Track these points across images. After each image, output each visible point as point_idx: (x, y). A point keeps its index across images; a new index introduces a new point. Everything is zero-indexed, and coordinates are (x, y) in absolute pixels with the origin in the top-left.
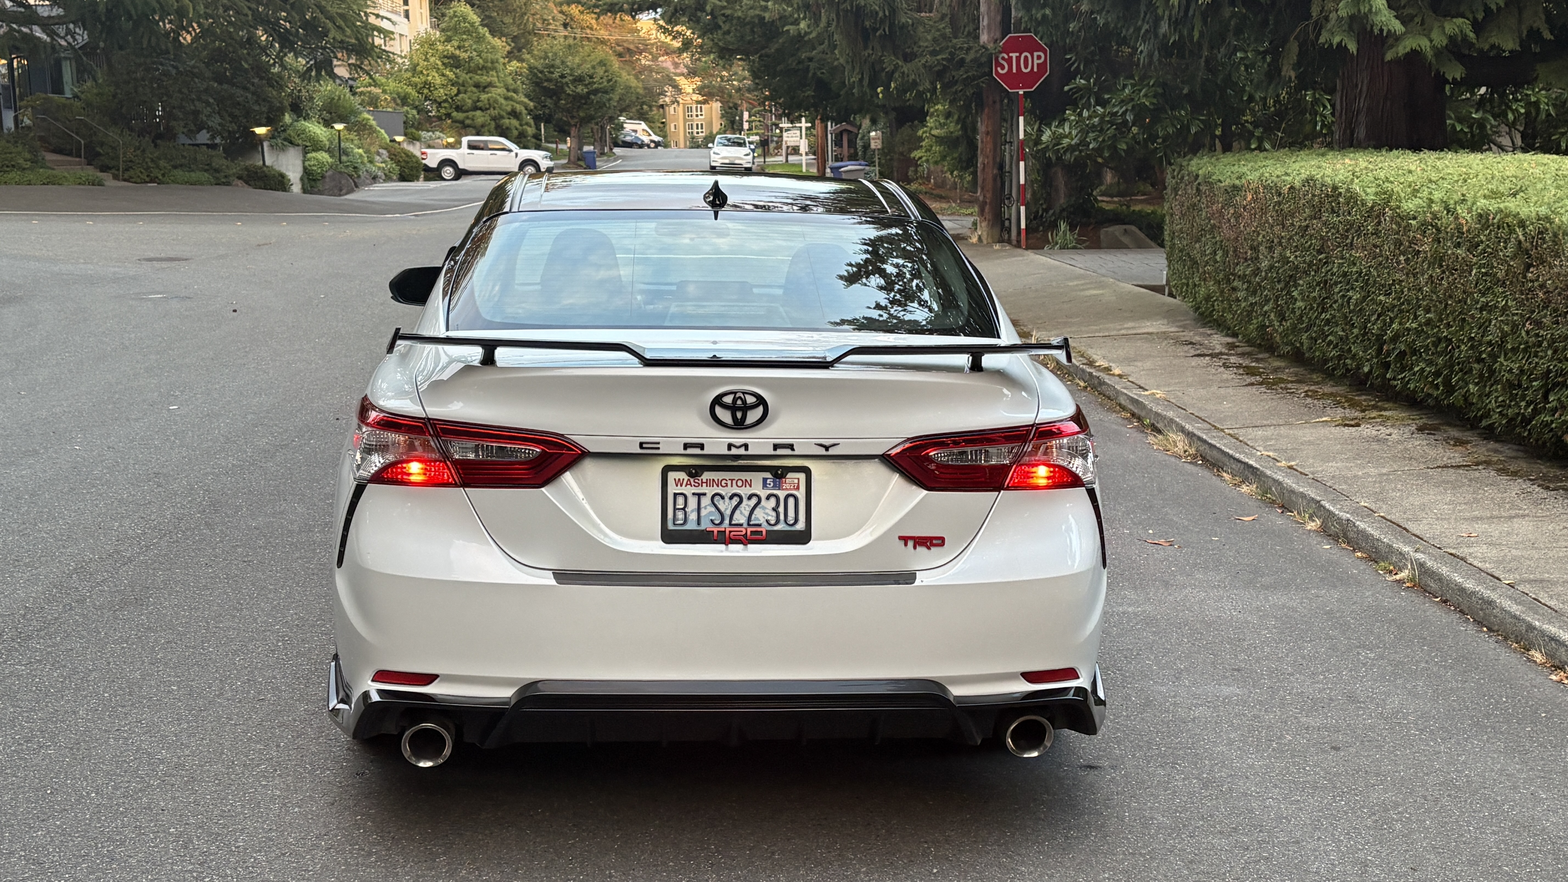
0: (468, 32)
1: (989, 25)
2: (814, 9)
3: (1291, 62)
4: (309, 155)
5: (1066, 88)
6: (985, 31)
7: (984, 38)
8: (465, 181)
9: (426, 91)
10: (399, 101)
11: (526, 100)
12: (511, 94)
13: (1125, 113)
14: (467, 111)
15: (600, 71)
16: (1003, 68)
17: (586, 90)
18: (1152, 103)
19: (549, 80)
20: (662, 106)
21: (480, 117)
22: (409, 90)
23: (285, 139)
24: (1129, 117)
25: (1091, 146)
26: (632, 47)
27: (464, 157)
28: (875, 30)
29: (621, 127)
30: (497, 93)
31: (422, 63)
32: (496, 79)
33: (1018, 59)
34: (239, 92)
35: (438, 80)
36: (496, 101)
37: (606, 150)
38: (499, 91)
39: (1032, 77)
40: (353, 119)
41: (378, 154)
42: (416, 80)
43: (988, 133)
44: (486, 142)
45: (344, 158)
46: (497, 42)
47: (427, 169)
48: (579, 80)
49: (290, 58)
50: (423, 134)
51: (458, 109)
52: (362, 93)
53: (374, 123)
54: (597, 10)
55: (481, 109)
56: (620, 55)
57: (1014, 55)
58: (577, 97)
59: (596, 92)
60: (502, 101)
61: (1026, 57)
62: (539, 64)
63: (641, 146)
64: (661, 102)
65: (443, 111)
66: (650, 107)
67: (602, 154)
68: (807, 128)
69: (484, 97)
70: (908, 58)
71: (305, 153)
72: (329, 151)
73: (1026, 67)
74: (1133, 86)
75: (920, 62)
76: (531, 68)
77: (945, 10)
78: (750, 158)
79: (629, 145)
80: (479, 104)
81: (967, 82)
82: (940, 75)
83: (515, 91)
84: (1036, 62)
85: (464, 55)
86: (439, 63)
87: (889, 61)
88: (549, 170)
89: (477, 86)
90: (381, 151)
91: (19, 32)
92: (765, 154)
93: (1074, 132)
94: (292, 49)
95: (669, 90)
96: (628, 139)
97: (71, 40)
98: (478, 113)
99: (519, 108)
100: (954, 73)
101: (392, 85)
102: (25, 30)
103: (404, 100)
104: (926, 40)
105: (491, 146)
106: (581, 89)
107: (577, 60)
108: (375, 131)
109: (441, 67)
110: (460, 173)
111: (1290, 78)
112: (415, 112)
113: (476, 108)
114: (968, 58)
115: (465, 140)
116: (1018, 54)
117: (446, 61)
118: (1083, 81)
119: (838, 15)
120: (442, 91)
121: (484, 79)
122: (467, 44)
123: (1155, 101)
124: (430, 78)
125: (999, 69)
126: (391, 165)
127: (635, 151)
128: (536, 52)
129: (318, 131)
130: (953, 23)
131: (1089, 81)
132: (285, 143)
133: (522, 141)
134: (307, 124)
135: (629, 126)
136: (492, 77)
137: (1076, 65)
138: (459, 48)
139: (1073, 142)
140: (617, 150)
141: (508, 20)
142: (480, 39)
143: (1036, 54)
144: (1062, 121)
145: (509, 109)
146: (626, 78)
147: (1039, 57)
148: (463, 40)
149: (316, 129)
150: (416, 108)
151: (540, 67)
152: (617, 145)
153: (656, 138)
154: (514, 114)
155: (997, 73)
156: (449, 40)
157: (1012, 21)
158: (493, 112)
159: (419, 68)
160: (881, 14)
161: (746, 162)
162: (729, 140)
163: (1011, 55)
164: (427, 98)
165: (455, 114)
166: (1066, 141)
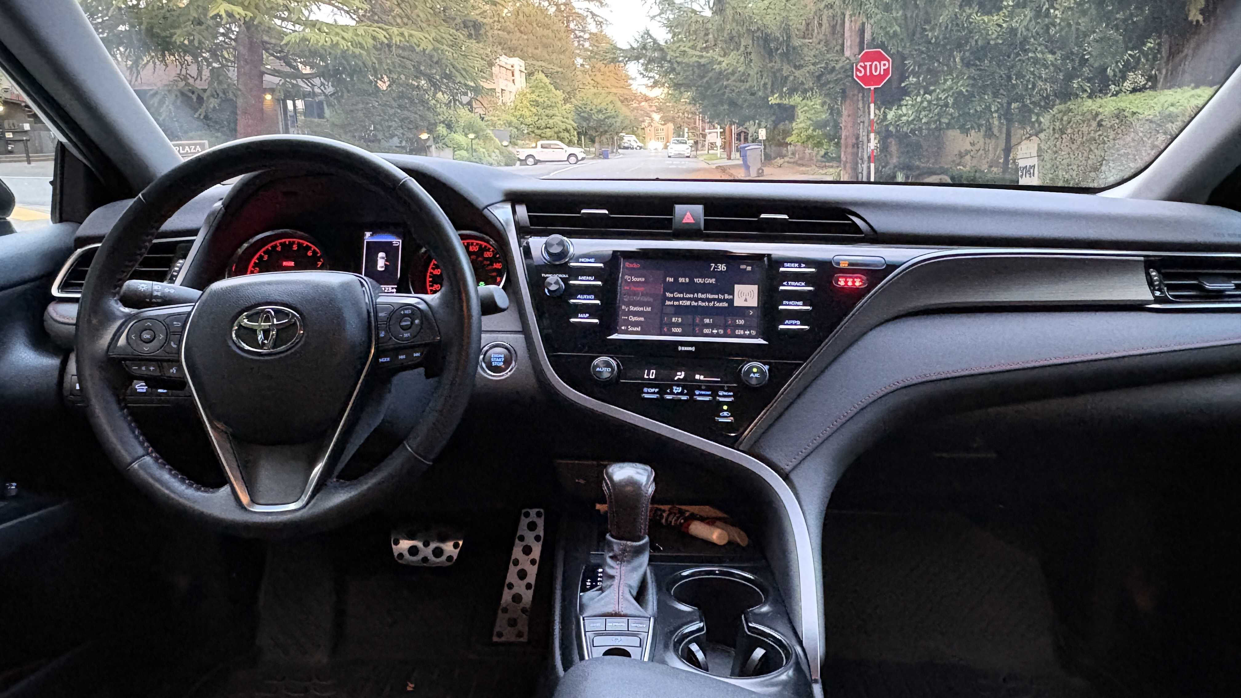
0: (543, 88)
1: (851, 45)
2: (736, 39)
3: (1199, 7)
4: (456, 153)
5: (903, 85)
6: (849, 49)
7: (847, 53)
8: (539, 166)
9: (521, 119)
10: (507, 125)
11: (573, 123)
12: (565, 120)
13: (946, 98)
14: (542, 129)
15: (611, 106)
16: (861, 72)
17: (603, 117)
18: (967, 91)
19: (584, 112)
20: (643, 129)
21: (549, 133)
22: (513, 118)
23: (444, 144)
24: (950, 101)
25: (923, 121)
26: (628, 97)
27: (539, 153)
28: (777, 49)
29: (622, 138)
30: (557, 119)
31: (520, 105)
32: (557, 112)
33: (871, 66)
34: (413, 115)
35: (528, 114)
36: (557, 124)
37: (615, 151)
38: (559, 118)
39: (881, 78)
40: (481, 133)
41: (494, 152)
42: (516, 113)
43: (849, 116)
44: (550, 145)
45: (474, 154)
46: (559, 93)
47: (519, 160)
48: (600, 111)
49: (439, 95)
50: (520, 142)
51: (538, 128)
52: (488, 121)
53: (492, 135)
54: (605, 62)
55: (549, 128)
56: (622, 102)
57: (868, 64)
58: (599, 121)
59: (609, 117)
60: (560, 123)
61: (876, 65)
62: (579, 104)
63: (633, 148)
64: (643, 126)
65: (530, 129)
66: (638, 128)
67: (613, 152)
68: (721, 132)
69: (551, 121)
70: (798, 67)
71: (454, 151)
72: (467, 150)
73: (876, 71)
74: (952, 80)
75: (805, 70)
76: (575, 106)
77: (821, 36)
78: (689, 151)
79: (627, 148)
80: (548, 126)
81: (837, 81)
82: (819, 78)
83: (567, 118)
84: (883, 68)
85: (541, 100)
86: (528, 104)
87: (787, 69)
88: (583, 159)
89: (547, 116)
90: (496, 150)
91: (290, 83)
92: (697, 150)
93: (910, 112)
94: (440, 90)
95: (648, 120)
96: (626, 145)
97: (323, 89)
98: (548, 130)
99: (569, 127)
100: (828, 76)
101: (504, 116)
102: (295, 82)
103: (510, 124)
104: (809, 55)
105: (552, 146)
106: (601, 116)
107: (599, 101)
108: (493, 139)
109: (529, 106)
110: (537, 162)
111: (1198, 21)
112: (515, 130)
113: (546, 128)
114: (838, 67)
115: (540, 143)
116: (870, 63)
117: (532, 103)
118: (915, 80)
119: (753, 40)
120: (530, 119)
121: (550, 112)
122: (542, 94)
123: (969, 89)
124: (523, 112)
125: (858, 73)
126: (500, 158)
127: (629, 150)
128: (578, 97)
129: (461, 139)
130: (827, 44)
131: (919, 79)
132: (444, 146)
133: (570, 143)
134: (455, 135)
135: (626, 139)
136: (555, 111)
137: (912, 67)
138: (539, 96)
139: (910, 119)
140: (620, 151)
141: (565, 83)
142: (549, 91)
143: (882, 63)
144: (900, 106)
145: (564, 128)
146: (624, 111)
147: (884, 65)
148: (540, 92)
149: (459, 138)
150: (516, 128)
151: (580, 105)
152: (620, 148)
153: (641, 144)
154: (567, 130)
155: (857, 76)
156: (533, 92)
157: (866, 42)
158: (556, 130)
159: (518, 107)
160: (781, 39)
161: (687, 152)
162: (678, 141)
163: (866, 63)
164: (522, 123)
165: (536, 131)
166: (904, 119)
